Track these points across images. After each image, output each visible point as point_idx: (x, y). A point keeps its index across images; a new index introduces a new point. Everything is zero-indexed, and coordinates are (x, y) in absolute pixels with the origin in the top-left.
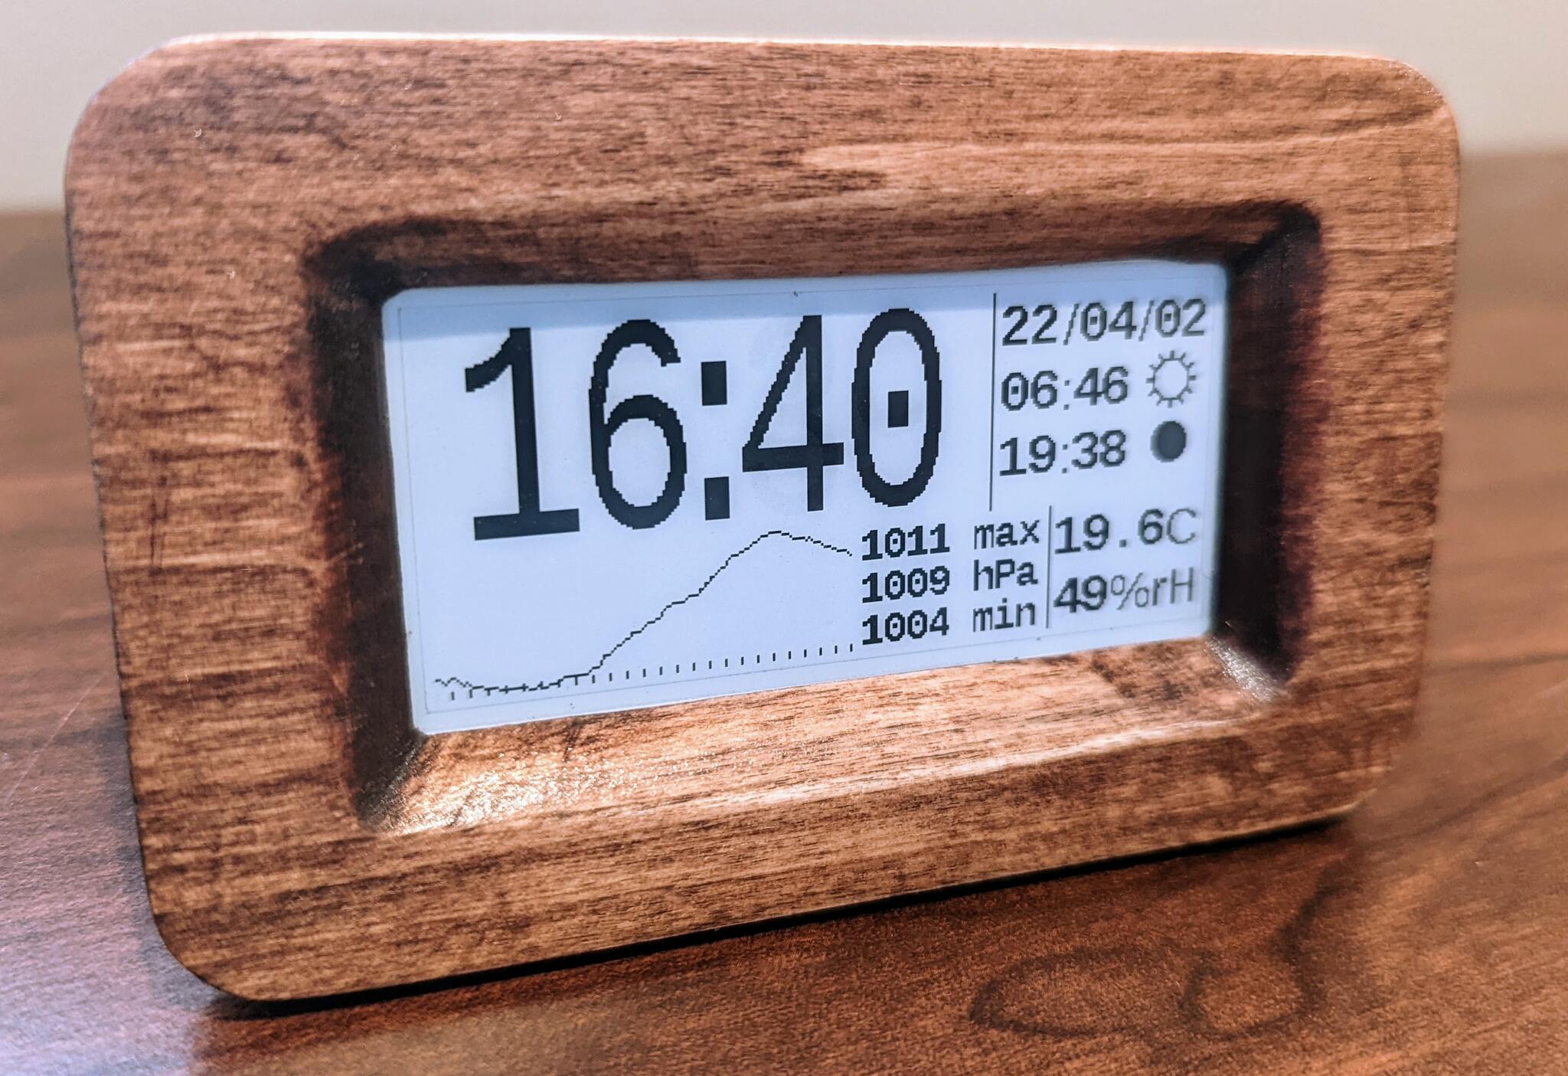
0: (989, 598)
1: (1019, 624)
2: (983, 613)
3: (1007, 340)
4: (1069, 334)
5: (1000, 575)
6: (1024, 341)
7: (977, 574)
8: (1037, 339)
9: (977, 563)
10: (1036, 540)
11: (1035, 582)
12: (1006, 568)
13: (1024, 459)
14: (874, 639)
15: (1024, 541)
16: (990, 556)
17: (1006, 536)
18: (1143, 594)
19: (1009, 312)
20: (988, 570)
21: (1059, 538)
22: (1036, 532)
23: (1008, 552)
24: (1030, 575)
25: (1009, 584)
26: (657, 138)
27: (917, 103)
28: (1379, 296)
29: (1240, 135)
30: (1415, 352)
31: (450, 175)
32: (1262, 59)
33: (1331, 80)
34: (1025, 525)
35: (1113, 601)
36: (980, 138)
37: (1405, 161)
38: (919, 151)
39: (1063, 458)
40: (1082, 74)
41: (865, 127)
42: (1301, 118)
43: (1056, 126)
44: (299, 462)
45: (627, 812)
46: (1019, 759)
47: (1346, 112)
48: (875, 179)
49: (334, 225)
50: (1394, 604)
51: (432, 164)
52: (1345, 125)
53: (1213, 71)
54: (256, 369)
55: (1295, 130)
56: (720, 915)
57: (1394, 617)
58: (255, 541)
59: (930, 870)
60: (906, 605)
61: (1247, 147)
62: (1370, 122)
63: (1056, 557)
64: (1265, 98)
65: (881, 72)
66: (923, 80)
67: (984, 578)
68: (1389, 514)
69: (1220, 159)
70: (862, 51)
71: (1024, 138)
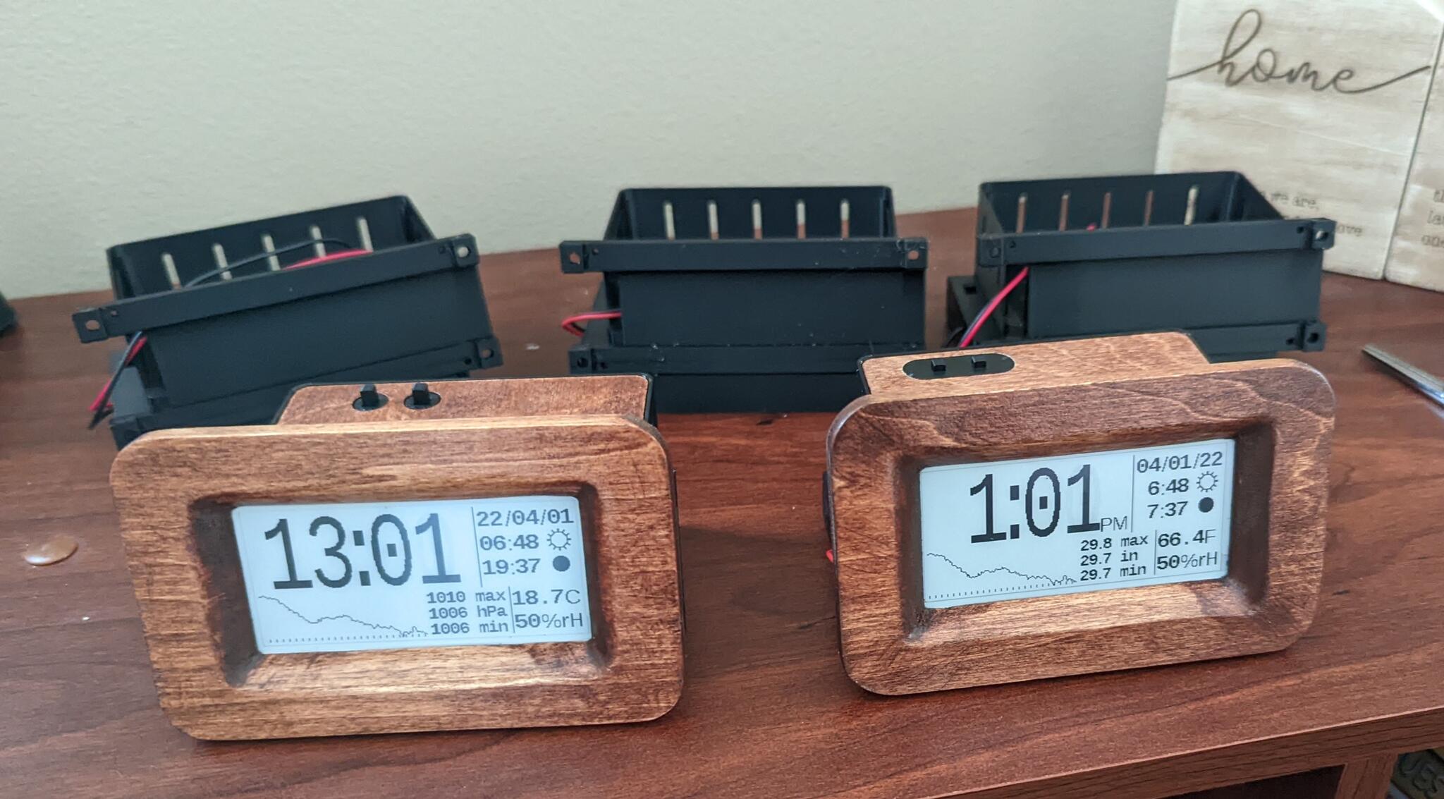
0: (485, 620)
1: (501, 630)
2: (484, 626)
3: (480, 524)
4: (507, 522)
5: (489, 612)
6: (487, 525)
7: (479, 611)
8: (493, 524)
9: (478, 607)
10: (504, 599)
11: (506, 615)
12: (491, 609)
13: (494, 569)
14: (436, 633)
15: (498, 599)
16: (484, 604)
17: (490, 597)
18: (557, 623)
19: (479, 514)
20: (483, 609)
21: (515, 599)
22: (504, 596)
23: (491, 603)
24: (503, 612)
25: (494, 615)
26: (306, 467)
27: (405, 451)
28: (631, 516)
29: (551, 457)
30: (654, 538)
31: (234, 479)
32: (556, 428)
33: (593, 434)
34: (498, 593)
35: (542, 624)
36: (432, 462)
37: (635, 465)
38: (408, 468)
39: (511, 569)
40: (474, 438)
41: (386, 460)
42: (579, 449)
43: (465, 457)
44: (195, 568)
45: (325, 690)
46: (484, 685)
47: (602, 446)
48: (393, 477)
49: (197, 495)
50: (660, 637)
51: (228, 476)
52: (602, 451)
53: (534, 434)
54: (177, 539)
55: (577, 454)
56: (366, 729)
57: (660, 643)
58: (182, 593)
59: (451, 723)
60: (449, 621)
61: (556, 461)
62: (614, 450)
63: (513, 606)
64: (560, 443)
65: (389, 441)
66: (407, 443)
67: (482, 612)
68: (651, 601)
69: (542, 466)
70: (381, 434)
71: (452, 462)
